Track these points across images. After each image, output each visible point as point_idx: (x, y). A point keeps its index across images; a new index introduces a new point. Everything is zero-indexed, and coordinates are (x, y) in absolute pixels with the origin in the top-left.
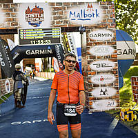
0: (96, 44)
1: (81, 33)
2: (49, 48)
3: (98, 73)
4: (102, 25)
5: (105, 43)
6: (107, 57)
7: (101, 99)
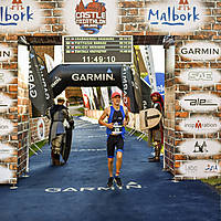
0: (191, 65)
1: (166, 47)
2: (109, 71)
3: (192, 114)
4: (204, 33)
5: (206, 65)
6: (209, 88)
7: (195, 158)
